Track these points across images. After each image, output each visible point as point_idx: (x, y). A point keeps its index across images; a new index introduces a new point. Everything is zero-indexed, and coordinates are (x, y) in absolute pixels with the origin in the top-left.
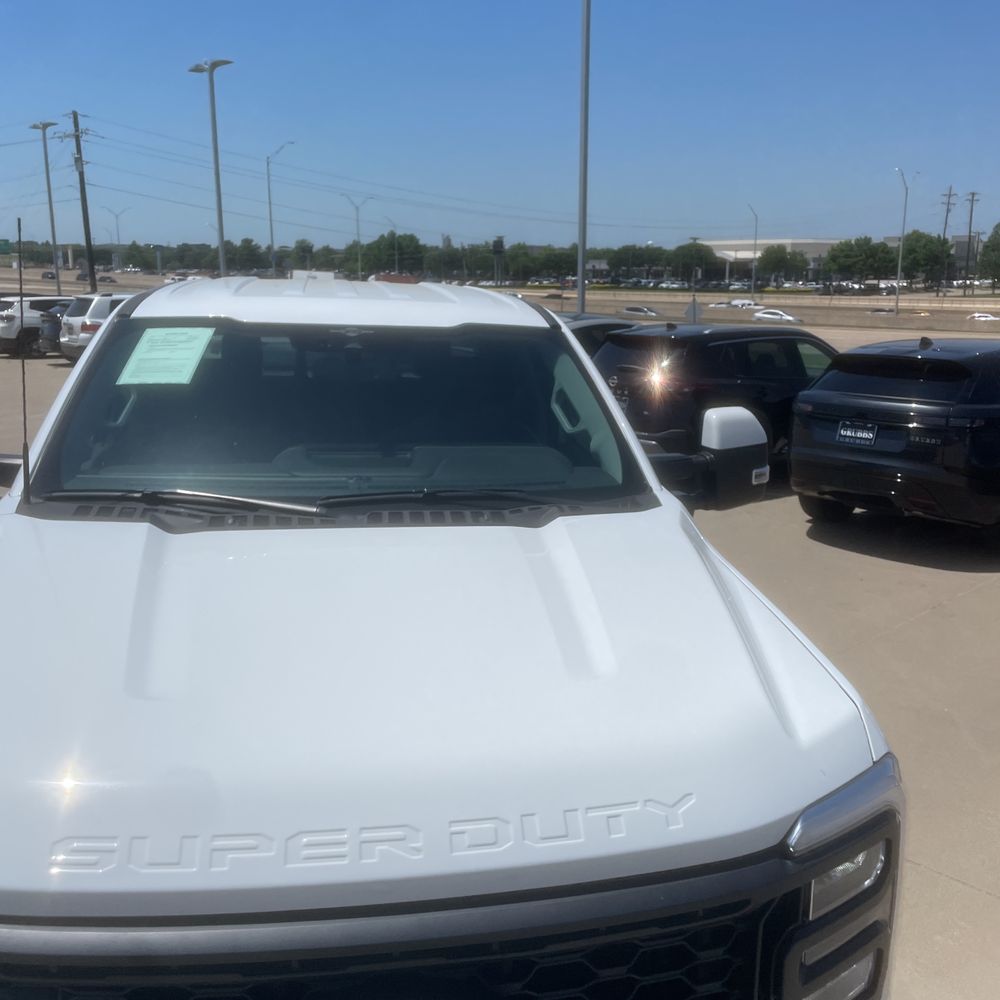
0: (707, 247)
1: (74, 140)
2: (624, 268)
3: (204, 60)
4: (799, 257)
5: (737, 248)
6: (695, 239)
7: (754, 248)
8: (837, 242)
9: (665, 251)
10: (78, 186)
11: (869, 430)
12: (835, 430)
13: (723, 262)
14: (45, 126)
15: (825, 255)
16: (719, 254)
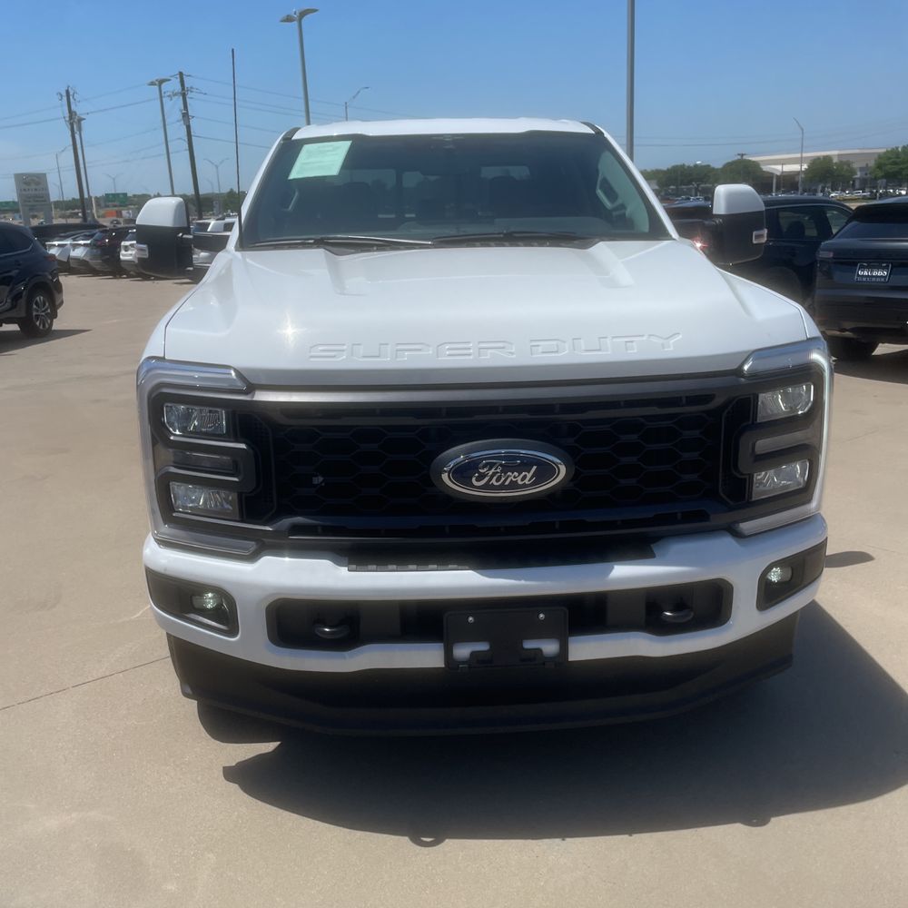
0: (754, 162)
1: (181, 98)
2: (672, 187)
3: (293, 11)
4: (845, 167)
5: (783, 162)
6: (742, 155)
7: (801, 161)
8: (884, 150)
9: (713, 169)
10: (186, 139)
11: (883, 268)
12: (854, 272)
13: (770, 176)
14: (161, 82)
15: (872, 163)
16: (765, 168)
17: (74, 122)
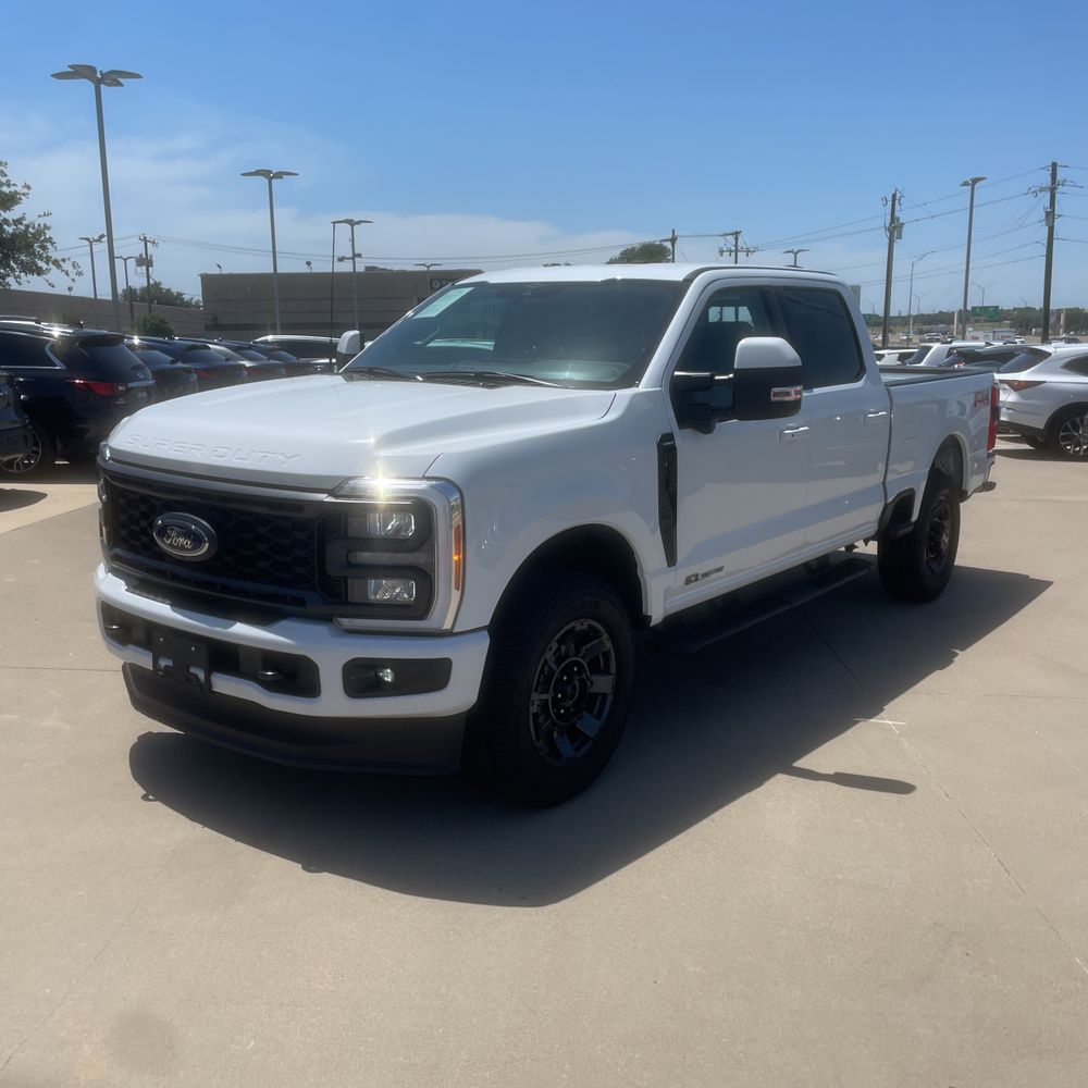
17: (895, 229)
